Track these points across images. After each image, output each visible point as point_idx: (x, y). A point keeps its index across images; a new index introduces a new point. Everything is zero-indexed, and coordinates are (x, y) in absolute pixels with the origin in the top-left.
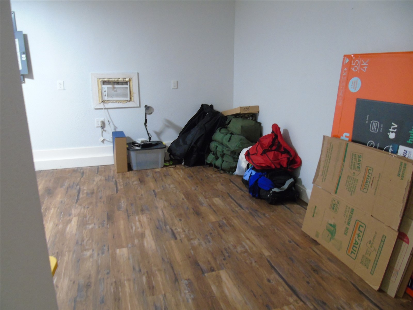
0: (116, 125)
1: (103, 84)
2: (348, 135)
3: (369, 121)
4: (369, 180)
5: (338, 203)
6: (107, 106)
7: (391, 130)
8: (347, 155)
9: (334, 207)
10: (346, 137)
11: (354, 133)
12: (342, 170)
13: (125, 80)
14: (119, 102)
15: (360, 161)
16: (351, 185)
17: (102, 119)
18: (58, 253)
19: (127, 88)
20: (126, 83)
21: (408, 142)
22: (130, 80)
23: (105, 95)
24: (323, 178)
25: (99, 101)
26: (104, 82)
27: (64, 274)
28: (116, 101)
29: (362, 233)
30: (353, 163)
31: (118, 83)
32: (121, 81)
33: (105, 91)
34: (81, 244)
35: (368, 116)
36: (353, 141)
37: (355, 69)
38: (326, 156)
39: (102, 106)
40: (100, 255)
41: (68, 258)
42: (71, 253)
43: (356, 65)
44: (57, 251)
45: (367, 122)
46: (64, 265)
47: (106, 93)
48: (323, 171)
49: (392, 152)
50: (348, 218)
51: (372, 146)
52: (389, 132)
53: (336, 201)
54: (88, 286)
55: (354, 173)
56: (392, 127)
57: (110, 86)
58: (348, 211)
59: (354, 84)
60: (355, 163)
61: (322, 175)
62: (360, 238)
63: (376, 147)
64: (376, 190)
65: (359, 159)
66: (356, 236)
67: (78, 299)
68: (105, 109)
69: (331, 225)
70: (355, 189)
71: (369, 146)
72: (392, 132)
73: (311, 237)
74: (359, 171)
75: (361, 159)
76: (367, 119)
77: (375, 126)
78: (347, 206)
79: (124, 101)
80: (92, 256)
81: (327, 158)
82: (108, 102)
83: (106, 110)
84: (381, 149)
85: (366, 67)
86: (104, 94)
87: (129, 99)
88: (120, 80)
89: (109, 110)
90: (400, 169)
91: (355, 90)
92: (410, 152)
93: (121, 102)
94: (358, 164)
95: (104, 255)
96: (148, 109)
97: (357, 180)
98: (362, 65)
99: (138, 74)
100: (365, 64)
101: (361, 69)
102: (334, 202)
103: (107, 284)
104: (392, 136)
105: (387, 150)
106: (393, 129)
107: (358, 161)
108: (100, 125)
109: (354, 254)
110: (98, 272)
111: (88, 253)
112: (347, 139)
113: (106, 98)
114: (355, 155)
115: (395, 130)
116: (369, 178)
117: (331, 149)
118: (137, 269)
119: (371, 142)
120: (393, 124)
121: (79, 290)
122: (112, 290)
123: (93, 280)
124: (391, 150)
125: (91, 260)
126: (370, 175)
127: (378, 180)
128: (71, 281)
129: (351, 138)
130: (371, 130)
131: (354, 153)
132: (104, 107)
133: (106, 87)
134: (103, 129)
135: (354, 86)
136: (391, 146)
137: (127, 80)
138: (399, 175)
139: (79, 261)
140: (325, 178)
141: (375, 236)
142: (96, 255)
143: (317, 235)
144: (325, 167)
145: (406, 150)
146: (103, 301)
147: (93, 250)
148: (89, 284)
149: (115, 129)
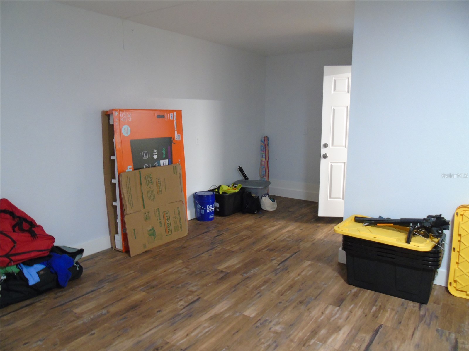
2: (131, 167)
3: (141, 152)
4: (160, 186)
5: (148, 212)
7: (154, 154)
8: (142, 179)
9: (147, 217)
10: (130, 168)
11: (134, 164)
12: (142, 190)
15: (151, 177)
16: (151, 196)
18: (304, 346)
21: (163, 157)
24: (131, 205)
27: (311, 320)
29: (169, 217)
30: (147, 181)
34: (275, 342)
35: (140, 149)
36: (135, 169)
37: (124, 119)
38: (127, 188)
40: (270, 320)
41: (299, 332)
42: (291, 337)
43: (123, 117)
44: (303, 348)
45: (140, 154)
46: (306, 328)
48: (129, 200)
49: (158, 166)
50: (158, 217)
51: (147, 167)
52: (154, 155)
53: (147, 213)
54: (301, 303)
55: (150, 187)
56: (154, 152)
58: (156, 212)
59: (126, 130)
60: (148, 181)
61: (129, 204)
62: (169, 220)
63: (149, 167)
64: (166, 188)
65: (150, 177)
66: (167, 221)
67: (313, 298)
69: (150, 230)
70: (155, 196)
71: (145, 168)
72: (155, 155)
73: (141, 253)
74: (152, 184)
75: (151, 176)
76: (140, 152)
77: (145, 155)
78: (154, 210)
80: (278, 323)
81: (128, 189)
84: (152, 167)
85: (131, 118)
90: (174, 170)
91: (128, 134)
92: (165, 162)
94: (151, 180)
95: (267, 318)
97: (154, 190)
98: (128, 116)
100: (129, 116)
101: (128, 119)
102: (146, 215)
103: (288, 297)
104: (155, 157)
105: (155, 166)
106: (155, 153)
107: (150, 178)
109: (170, 231)
110: (286, 308)
111: (278, 328)
112: (131, 170)
114: (147, 176)
115: (156, 153)
116: (160, 184)
117: (129, 181)
118: (259, 295)
119: (146, 165)
120: (154, 150)
121: (309, 303)
122: (289, 292)
123: (295, 304)
124: (157, 165)
125: (281, 320)
126: (160, 183)
127: (165, 182)
128: (310, 312)
129: (133, 169)
130: (144, 157)
131: (146, 175)
135: (126, 132)
136: (157, 163)
138: (174, 173)
139: (291, 325)
140: (132, 204)
141: (175, 212)
142: (273, 323)
143: (145, 246)
144: (129, 196)
145: (163, 162)
146: (300, 290)
147: (270, 328)
148: (299, 303)
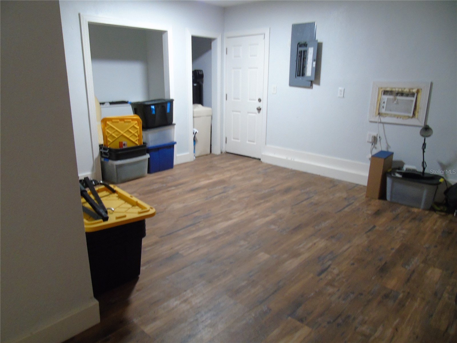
0: (390, 144)
1: (384, 94)
6: (384, 120)
13: (411, 91)
14: (398, 117)
17: (375, 134)
19: (412, 101)
20: (413, 95)
22: (418, 92)
23: (383, 107)
25: (376, 113)
26: (386, 92)
28: (395, 116)
31: (402, 94)
32: (407, 91)
33: (384, 102)
39: (377, 119)
47: (385, 105)
57: (391, 97)
68: (381, 122)
79: (405, 116)
82: (386, 115)
83: (382, 125)
86: (382, 105)
87: (411, 115)
88: (405, 90)
89: (385, 125)
93: (400, 118)
96: (426, 130)
99: (432, 84)
108: (371, 140)
113: (383, 111)
118: (252, 274)
132: (379, 121)
133: (386, 98)
134: (374, 146)
137: (415, 91)
149: (387, 148)
